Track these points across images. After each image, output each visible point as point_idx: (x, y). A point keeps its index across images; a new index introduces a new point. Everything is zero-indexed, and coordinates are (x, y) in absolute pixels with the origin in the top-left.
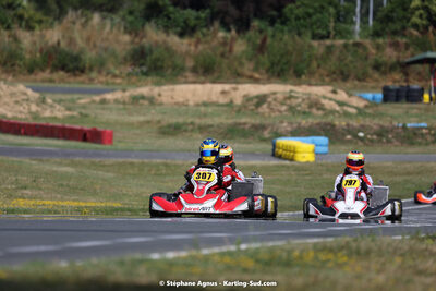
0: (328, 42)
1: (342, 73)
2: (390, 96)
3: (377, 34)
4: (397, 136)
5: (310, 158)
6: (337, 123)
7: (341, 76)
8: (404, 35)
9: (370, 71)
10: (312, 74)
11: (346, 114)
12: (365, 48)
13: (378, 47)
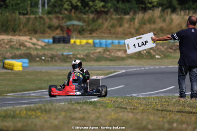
0: (27, 16)
1: (34, 30)
2: (56, 41)
3: (49, 13)
4: (59, 59)
5: (20, 69)
6: (32, 53)
7: (34, 32)
8: (61, 14)
9: (47, 29)
10: (20, 30)
11: (36, 49)
12: (44, 20)
13: (50, 19)
